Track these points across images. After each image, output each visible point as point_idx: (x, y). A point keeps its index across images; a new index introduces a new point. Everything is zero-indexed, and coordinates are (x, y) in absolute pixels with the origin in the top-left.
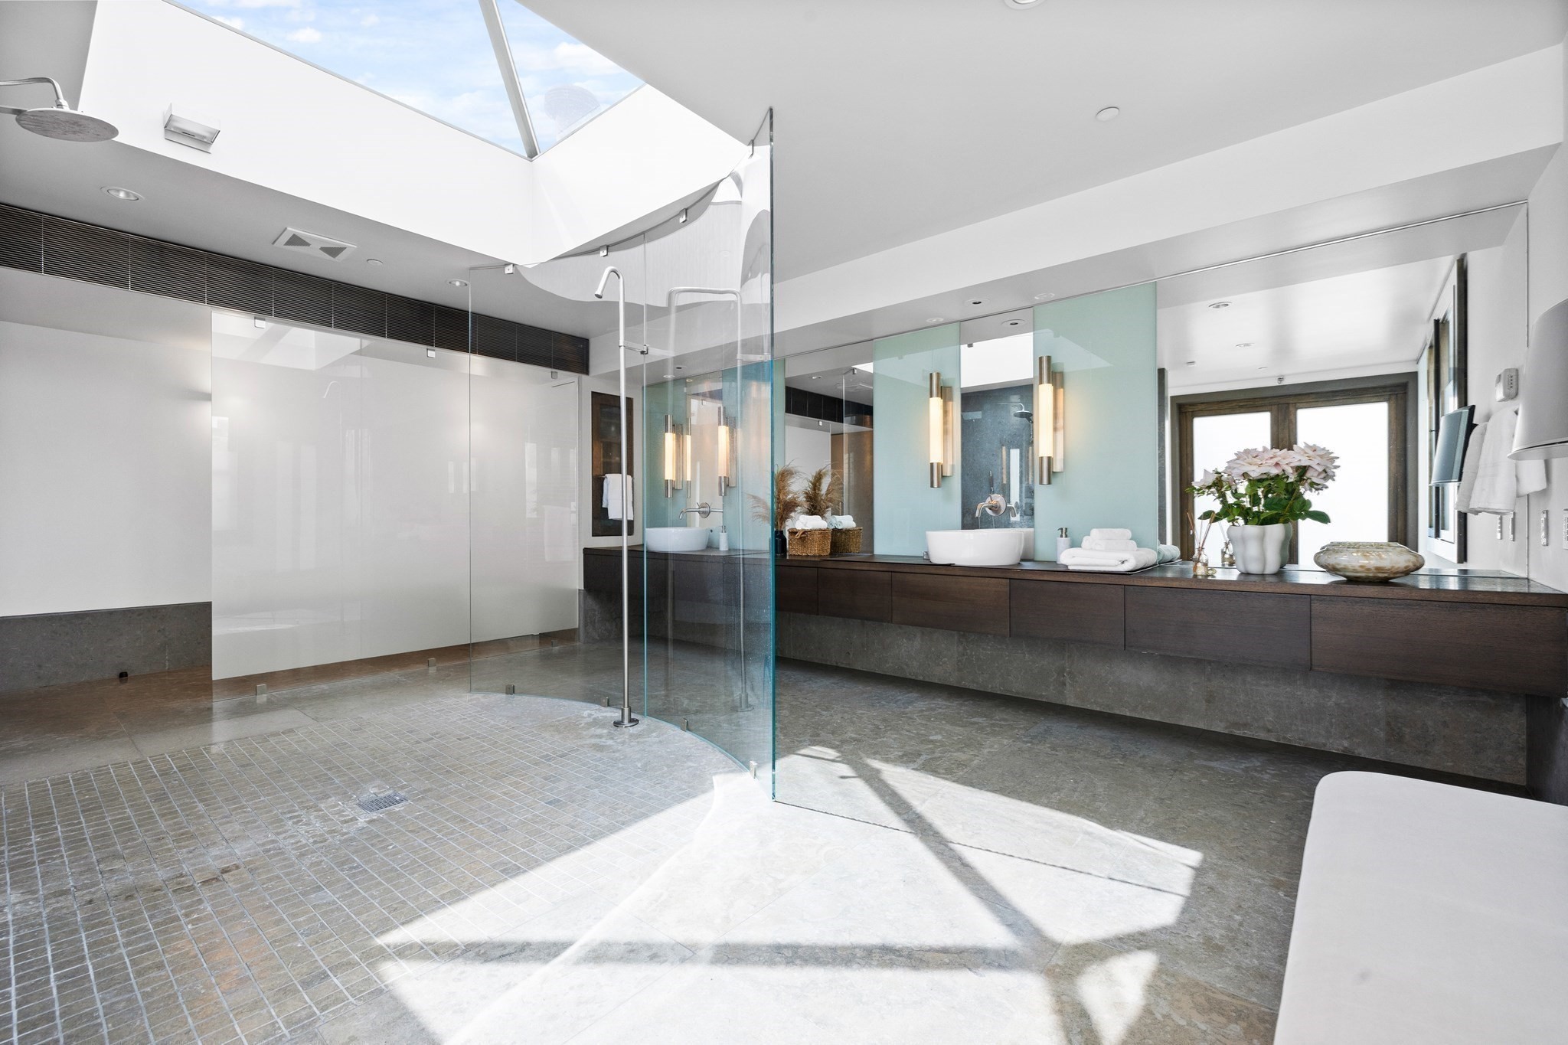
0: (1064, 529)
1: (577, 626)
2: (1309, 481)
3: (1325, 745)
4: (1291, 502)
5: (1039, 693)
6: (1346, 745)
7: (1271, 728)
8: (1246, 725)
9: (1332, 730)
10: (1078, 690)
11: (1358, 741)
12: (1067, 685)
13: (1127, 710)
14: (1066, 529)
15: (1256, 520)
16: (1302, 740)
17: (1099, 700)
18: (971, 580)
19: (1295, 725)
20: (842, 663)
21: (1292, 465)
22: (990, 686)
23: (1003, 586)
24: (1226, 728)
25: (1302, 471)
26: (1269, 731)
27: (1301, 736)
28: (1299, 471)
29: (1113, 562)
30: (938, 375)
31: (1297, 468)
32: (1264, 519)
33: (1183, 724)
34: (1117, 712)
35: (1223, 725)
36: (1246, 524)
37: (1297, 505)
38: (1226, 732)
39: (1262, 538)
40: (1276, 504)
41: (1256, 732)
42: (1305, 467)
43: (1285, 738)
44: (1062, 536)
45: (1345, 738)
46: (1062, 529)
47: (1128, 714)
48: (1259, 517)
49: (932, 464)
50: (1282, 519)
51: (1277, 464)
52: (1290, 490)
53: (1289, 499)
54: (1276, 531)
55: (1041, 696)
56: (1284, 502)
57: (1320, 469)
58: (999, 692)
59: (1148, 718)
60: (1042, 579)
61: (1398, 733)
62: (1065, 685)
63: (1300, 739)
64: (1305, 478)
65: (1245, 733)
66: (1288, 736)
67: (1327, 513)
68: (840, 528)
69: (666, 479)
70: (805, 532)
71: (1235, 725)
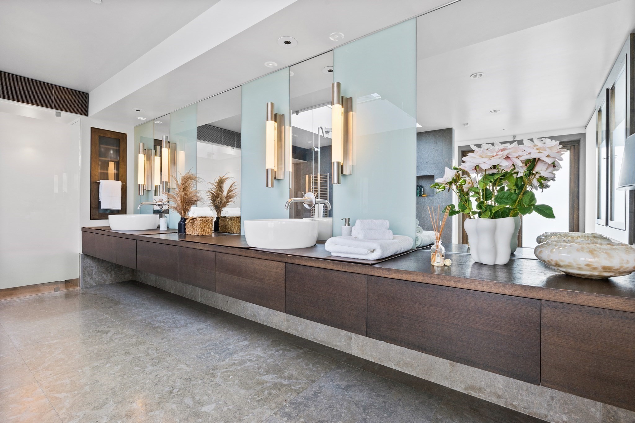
0: (347, 219)
1: (78, 278)
2: (537, 176)
3: (546, 416)
4: (520, 196)
5: (335, 344)
6: (565, 419)
7: (501, 394)
8: (480, 389)
9: (553, 404)
10: (360, 344)
11: (576, 417)
12: (353, 339)
13: (393, 364)
14: (349, 219)
15: (488, 213)
16: (527, 409)
17: (374, 354)
18: (260, 262)
19: (521, 395)
20: (224, 309)
21: (522, 158)
22: (305, 334)
23: (278, 268)
24: (465, 389)
25: (532, 163)
26: (499, 397)
27: (526, 405)
28: (528, 165)
29: (364, 251)
30: (272, 105)
31: (526, 162)
32: (496, 212)
33: (433, 381)
34: (386, 365)
35: (463, 386)
36: (480, 217)
37: (526, 199)
38: (465, 392)
39: (494, 231)
40: (506, 198)
41: (489, 396)
42: (535, 159)
43: (511, 404)
44: (345, 225)
45: (565, 413)
46: (346, 219)
47: (393, 367)
48: (491, 211)
49: (267, 170)
50: (511, 214)
51: (507, 158)
52: (520, 185)
53: (519, 194)
54: (507, 223)
55: (336, 346)
56: (514, 197)
57: (549, 161)
58: (310, 340)
59: (408, 373)
60: (306, 264)
61: (613, 416)
62: (351, 339)
63: (525, 408)
64: (534, 172)
65: (480, 396)
66: (515, 403)
67: (552, 207)
68: (227, 216)
69: (139, 183)
70: (193, 219)
71: (472, 388)
